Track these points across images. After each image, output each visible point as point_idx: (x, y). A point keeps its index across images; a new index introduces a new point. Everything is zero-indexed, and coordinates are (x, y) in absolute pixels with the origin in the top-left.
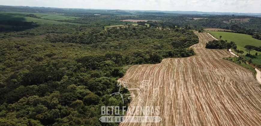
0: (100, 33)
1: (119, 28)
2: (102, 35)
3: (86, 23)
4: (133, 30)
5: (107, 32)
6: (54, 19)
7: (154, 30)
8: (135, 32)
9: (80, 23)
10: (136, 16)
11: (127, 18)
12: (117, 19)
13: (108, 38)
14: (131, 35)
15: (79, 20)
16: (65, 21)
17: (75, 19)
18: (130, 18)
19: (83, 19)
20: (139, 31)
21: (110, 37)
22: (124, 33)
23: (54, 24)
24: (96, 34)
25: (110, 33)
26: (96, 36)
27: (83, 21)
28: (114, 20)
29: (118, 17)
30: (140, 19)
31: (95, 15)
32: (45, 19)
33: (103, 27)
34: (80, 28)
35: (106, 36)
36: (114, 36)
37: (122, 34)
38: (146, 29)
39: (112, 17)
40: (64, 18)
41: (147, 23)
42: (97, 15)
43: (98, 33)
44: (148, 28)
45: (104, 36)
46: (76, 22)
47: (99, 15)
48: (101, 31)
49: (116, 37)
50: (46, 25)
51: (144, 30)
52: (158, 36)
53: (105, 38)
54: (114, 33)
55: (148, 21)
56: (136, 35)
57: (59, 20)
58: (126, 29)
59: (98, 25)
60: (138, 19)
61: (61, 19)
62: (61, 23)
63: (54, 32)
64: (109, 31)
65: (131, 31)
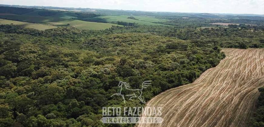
0: (195, 32)
1: (211, 29)
2: (196, 33)
3: (177, 25)
4: (224, 31)
5: (200, 31)
6: (149, 21)
7: (245, 32)
8: (226, 33)
9: (171, 25)
10: (226, 20)
11: (217, 21)
12: (206, 22)
13: (201, 36)
14: (222, 35)
15: (170, 23)
16: (159, 23)
17: (167, 21)
18: (220, 21)
19: (173, 22)
20: (230, 32)
21: (203, 35)
22: (215, 33)
23: (151, 25)
24: (191, 33)
25: (203, 33)
26: (191, 34)
27: (174, 23)
28: (204, 23)
29: (208, 20)
30: (231, 23)
31: (183, 18)
32: (142, 21)
33: (196, 28)
34: (174, 28)
35: (199, 34)
36: (206, 35)
37: (214, 34)
38: (237, 30)
39: (201, 20)
40: (157, 20)
41: (239, 26)
42: (185, 18)
43: (193, 32)
44: (240, 30)
45: (197, 35)
46: (168, 24)
47: (187, 18)
48: (195, 31)
49: (208, 35)
50: (145, 25)
51: (235, 31)
52: (249, 36)
53: (199, 36)
54: (206, 33)
55: (239, 25)
56: (227, 35)
57: (153, 22)
58: (217, 30)
59: (190, 26)
60: (229, 23)
61: (155, 21)
62: (156, 25)
63: (153, 31)
64: (202, 31)
65: (222, 31)
